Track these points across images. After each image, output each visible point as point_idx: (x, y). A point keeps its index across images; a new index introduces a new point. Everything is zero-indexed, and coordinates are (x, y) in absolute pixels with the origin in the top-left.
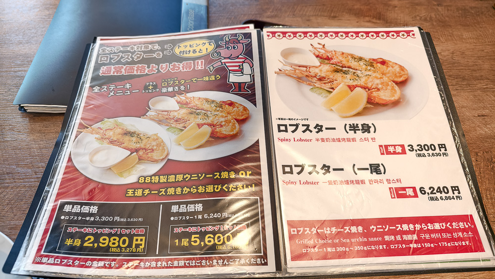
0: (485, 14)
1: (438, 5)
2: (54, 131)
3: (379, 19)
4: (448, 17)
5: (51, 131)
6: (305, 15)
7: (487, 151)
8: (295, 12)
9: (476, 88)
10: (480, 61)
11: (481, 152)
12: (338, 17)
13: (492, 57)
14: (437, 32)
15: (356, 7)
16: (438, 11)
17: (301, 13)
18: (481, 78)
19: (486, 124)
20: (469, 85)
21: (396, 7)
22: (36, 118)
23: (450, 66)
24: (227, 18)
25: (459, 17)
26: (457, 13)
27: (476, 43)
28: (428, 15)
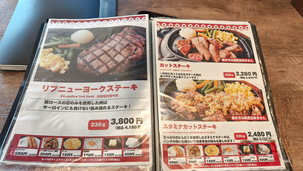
0: (286, 7)
2: (18, 82)
3: (223, 9)
4: (264, 8)
5: (17, 82)
6: (178, 6)
7: (283, 93)
8: (171, 4)
9: (278, 54)
10: (282, 38)
11: (280, 94)
12: (198, 8)
13: (289, 35)
15: (209, 1)
16: (258, 5)
17: (175, 5)
18: (282, 48)
19: (283, 77)
20: (275, 52)
21: (233, 2)
22: (7, 73)
23: (264, 40)
24: (129, 7)
25: (271, 9)
26: (270, 6)
27: (280, 26)
28: (252, 8)
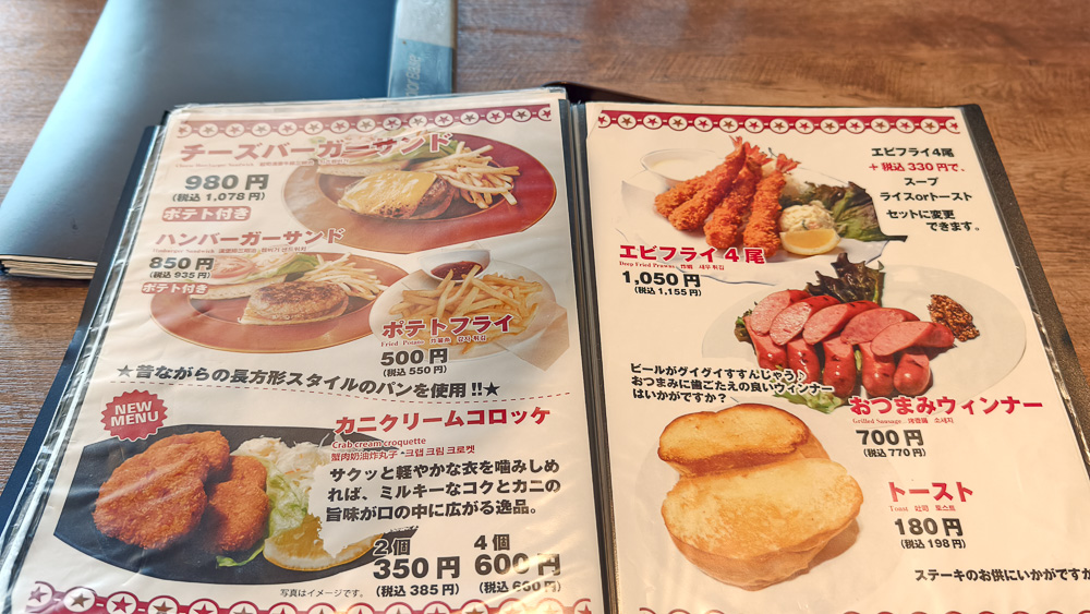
1: (1031, 63)
2: (68, 321)
3: (881, 90)
4: (1054, 90)
5: (62, 321)
6: (694, 77)
8: (668, 69)
12: (775, 83)
14: (1026, 125)
15: (822, 61)
16: (1031, 76)
17: (684, 72)
21: (922, 64)
22: (26, 289)
23: (1056, 205)
24: (501, 79)
25: (1084, 91)
28: (1003, 87)
